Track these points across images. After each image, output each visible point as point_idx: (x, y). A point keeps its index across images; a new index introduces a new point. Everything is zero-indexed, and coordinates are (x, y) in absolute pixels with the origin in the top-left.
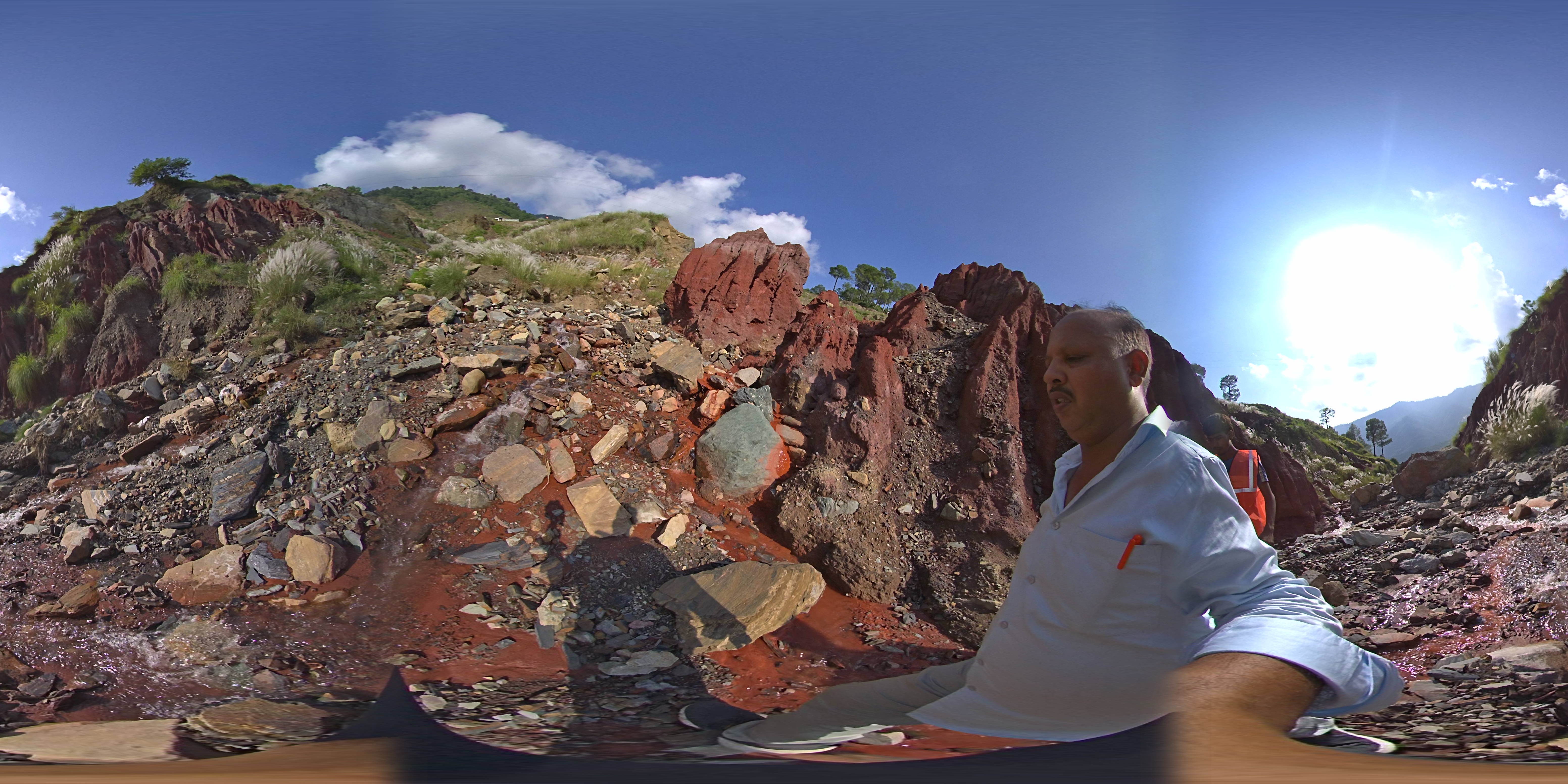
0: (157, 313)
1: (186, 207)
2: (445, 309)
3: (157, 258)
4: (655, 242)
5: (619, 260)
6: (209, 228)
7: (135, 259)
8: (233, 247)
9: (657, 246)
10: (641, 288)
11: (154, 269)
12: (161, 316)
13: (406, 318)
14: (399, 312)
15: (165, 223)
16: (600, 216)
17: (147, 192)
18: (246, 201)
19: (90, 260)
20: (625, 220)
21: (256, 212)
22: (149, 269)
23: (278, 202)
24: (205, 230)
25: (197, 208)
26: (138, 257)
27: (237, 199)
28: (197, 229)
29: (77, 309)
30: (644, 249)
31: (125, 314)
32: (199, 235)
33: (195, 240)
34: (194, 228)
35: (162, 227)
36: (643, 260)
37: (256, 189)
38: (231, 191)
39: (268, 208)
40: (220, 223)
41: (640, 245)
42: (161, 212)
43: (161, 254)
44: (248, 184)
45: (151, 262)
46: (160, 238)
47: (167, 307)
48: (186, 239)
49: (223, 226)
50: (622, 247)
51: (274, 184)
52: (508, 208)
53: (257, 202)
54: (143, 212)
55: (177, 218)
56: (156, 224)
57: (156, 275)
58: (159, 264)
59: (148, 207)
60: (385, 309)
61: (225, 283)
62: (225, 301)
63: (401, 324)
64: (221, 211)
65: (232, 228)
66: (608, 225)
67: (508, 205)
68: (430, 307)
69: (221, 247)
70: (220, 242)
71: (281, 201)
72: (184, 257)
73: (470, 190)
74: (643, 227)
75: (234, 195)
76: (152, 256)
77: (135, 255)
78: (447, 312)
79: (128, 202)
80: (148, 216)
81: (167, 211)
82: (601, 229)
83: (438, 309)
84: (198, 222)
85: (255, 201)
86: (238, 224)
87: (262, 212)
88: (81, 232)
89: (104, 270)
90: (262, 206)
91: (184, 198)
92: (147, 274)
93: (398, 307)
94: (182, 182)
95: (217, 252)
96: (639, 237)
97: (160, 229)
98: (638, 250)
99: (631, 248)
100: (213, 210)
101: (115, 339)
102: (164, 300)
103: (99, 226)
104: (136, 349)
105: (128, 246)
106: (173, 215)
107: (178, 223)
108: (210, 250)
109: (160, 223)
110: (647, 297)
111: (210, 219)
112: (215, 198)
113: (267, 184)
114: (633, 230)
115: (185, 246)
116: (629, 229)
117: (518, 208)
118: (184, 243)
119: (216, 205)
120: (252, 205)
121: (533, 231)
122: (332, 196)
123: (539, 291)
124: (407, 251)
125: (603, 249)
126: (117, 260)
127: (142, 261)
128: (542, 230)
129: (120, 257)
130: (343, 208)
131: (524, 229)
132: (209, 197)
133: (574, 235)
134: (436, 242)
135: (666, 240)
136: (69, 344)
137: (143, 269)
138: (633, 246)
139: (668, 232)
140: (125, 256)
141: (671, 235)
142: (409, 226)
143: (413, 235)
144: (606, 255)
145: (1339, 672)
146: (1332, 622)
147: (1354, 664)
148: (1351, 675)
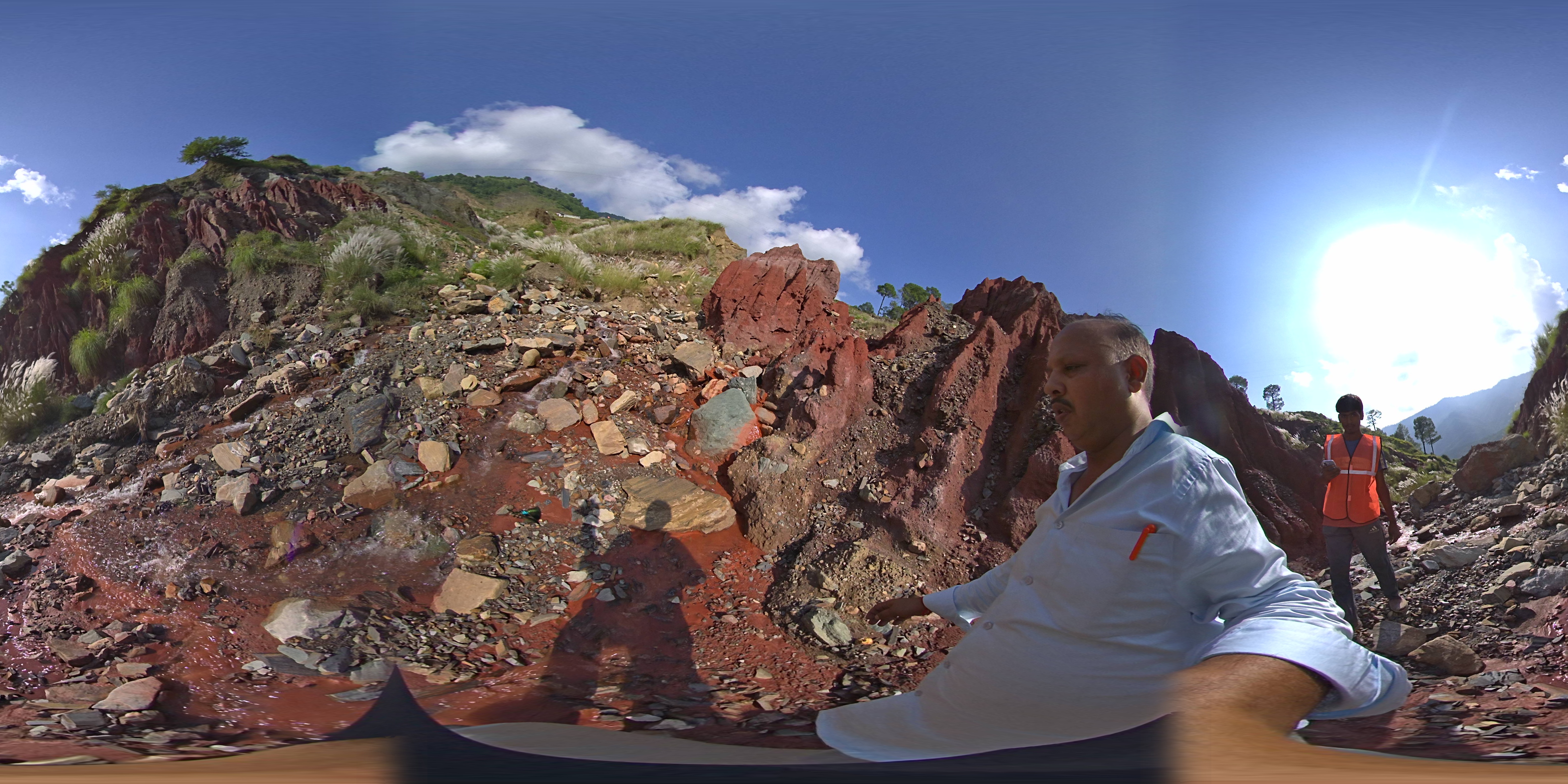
0: (224, 286)
1: (243, 186)
3: (217, 236)
4: (709, 251)
5: (671, 266)
6: (270, 207)
7: (193, 235)
8: (296, 227)
9: (710, 255)
10: (686, 294)
11: (216, 246)
15: (222, 201)
16: (660, 220)
17: (199, 170)
18: (306, 182)
19: (146, 236)
20: (683, 227)
21: (318, 193)
22: (209, 245)
23: (340, 184)
24: (266, 209)
25: (256, 187)
26: (198, 232)
27: (298, 180)
28: (257, 207)
29: (137, 283)
30: (696, 257)
31: (192, 288)
32: (260, 214)
33: (256, 218)
34: (254, 207)
35: (220, 205)
36: (693, 268)
37: (315, 170)
38: (286, 172)
39: (329, 190)
40: (281, 202)
41: (694, 253)
42: (215, 190)
43: (220, 233)
45: (212, 239)
46: (221, 214)
47: (233, 282)
48: (246, 217)
49: (285, 206)
50: (676, 254)
52: (572, 204)
53: (318, 183)
54: (195, 189)
55: (234, 196)
56: (213, 202)
58: (221, 241)
59: (201, 185)
61: (293, 261)
62: (293, 278)
64: (281, 191)
65: (293, 208)
66: (666, 230)
67: (572, 201)
69: (283, 226)
70: (282, 220)
71: (343, 184)
73: (535, 182)
74: (699, 235)
75: (294, 176)
76: (211, 233)
77: (194, 231)
78: (506, 303)
79: (178, 180)
80: (202, 194)
81: (224, 188)
82: (658, 234)
84: (258, 201)
85: (315, 182)
86: (299, 205)
87: (324, 194)
88: (132, 210)
89: (162, 245)
90: (323, 188)
91: (240, 177)
92: (210, 249)
94: (239, 161)
95: (278, 231)
96: (692, 245)
98: (690, 258)
99: (684, 255)
100: (273, 190)
102: (229, 275)
103: (150, 203)
104: (205, 321)
105: (186, 222)
106: (232, 193)
107: (236, 201)
108: (272, 228)
109: (219, 201)
110: (692, 303)
111: (270, 198)
112: (274, 177)
113: (326, 164)
114: (689, 237)
115: (246, 224)
116: (685, 236)
117: (581, 206)
118: (245, 221)
119: (275, 184)
120: (314, 186)
121: (592, 229)
122: (395, 181)
123: (591, 291)
124: (466, 240)
125: (657, 253)
126: (174, 235)
127: (201, 238)
128: (602, 229)
129: (177, 233)
130: (406, 194)
131: (584, 227)
132: (268, 177)
133: (631, 238)
134: (496, 234)
135: (721, 250)
136: (133, 318)
137: (204, 245)
138: (686, 253)
139: (723, 241)
140: (182, 232)
141: (726, 245)
142: (470, 215)
143: (473, 225)
144: (658, 259)
145: (1347, 675)
146: (1342, 625)
147: (1363, 667)
148: (1359, 678)
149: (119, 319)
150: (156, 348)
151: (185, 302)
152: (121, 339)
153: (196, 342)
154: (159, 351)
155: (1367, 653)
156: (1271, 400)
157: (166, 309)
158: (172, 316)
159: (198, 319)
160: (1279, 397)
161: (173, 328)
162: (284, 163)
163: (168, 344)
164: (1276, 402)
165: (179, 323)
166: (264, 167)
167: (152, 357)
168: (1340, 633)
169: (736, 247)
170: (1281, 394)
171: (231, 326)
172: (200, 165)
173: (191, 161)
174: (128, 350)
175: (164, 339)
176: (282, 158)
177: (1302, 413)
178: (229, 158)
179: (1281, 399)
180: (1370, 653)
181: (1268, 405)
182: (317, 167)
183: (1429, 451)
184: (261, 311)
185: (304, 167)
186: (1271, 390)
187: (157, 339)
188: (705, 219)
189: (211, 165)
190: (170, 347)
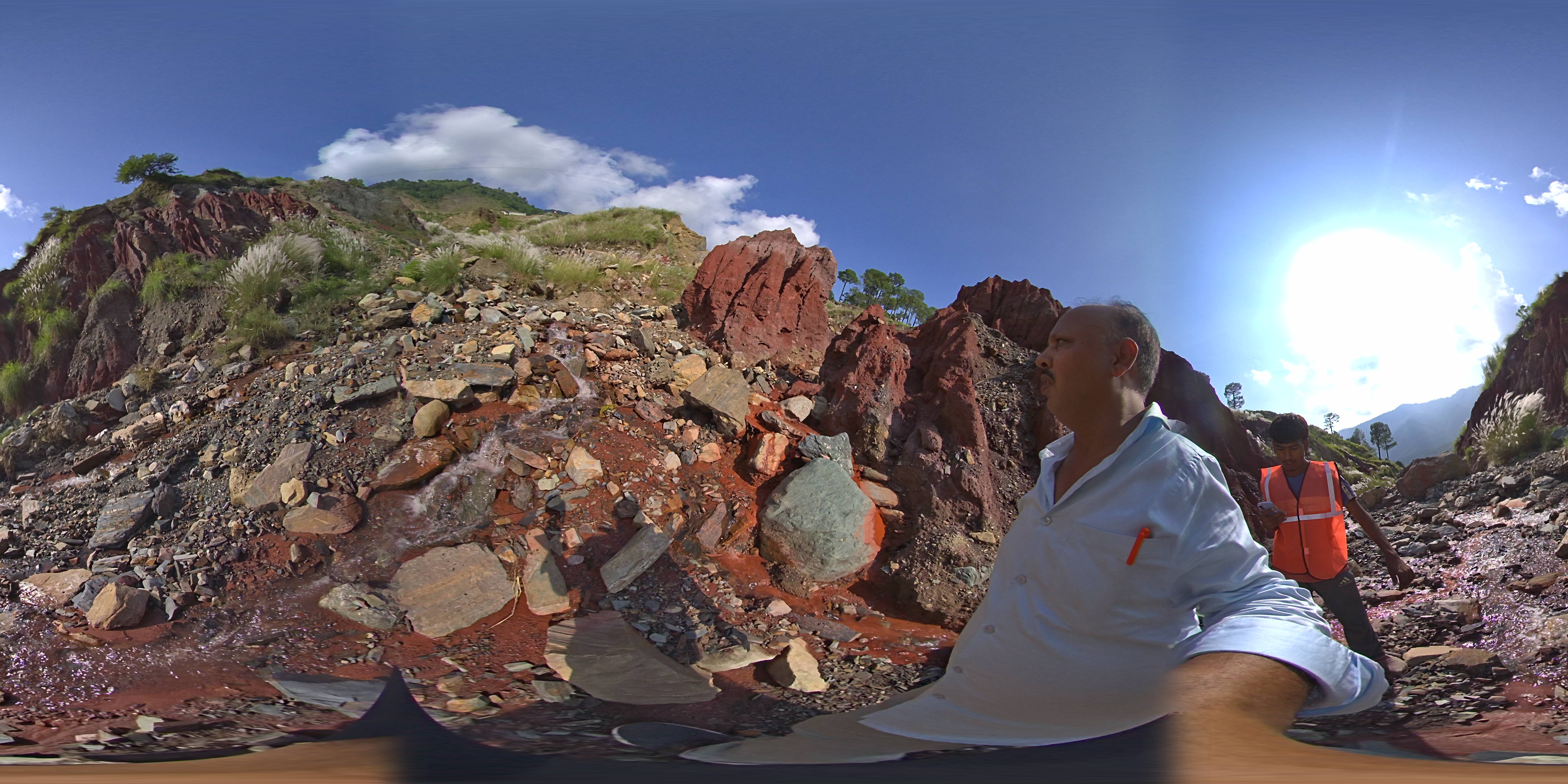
0: (137, 317)
1: (173, 204)
2: (431, 307)
3: (141, 258)
4: (667, 239)
5: (630, 257)
6: (195, 226)
7: (120, 260)
8: (219, 244)
9: (668, 244)
10: (651, 286)
11: (137, 271)
12: (141, 319)
13: (386, 318)
14: (381, 310)
15: (151, 221)
16: (611, 210)
17: (136, 189)
18: (236, 195)
19: (76, 263)
20: (637, 216)
21: (246, 206)
22: (132, 271)
23: (270, 195)
24: (190, 227)
25: (185, 204)
26: (123, 258)
27: (227, 194)
28: (183, 226)
29: (60, 315)
30: (655, 246)
31: (106, 320)
32: (185, 232)
33: (180, 238)
34: (179, 226)
35: (148, 226)
36: (652, 258)
37: (249, 182)
38: (221, 185)
39: (258, 202)
40: (207, 218)
41: (651, 242)
42: (150, 209)
43: (144, 255)
44: (241, 177)
45: (134, 263)
46: (145, 237)
47: (147, 310)
48: (171, 237)
49: (210, 222)
50: (633, 243)
51: (269, 177)
52: (516, 202)
53: (247, 196)
54: (131, 210)
55: (164, 216)
56: (143, 222)
57: (139, 278)
58: (142, 265)
59: (137, 204)
60: (367, 307)
61: (203, 284)
62: (202, 302)
63: (381, 325)
64: (208, 207)
65: (219, 224)
66: (618, 220)
67: (516, 199)
68: (414, 304)
69: (206, 244)
70: (204, 239)
71: (273, 194)
72: (167, 257)
73: (478, 183)
74: (655, 223)
75: (224, 190)
76: (136, 257)
77: (120, 256)
78: (433, 310)
79: (117, 200)
80: (135, 215)
81: (156, 207)
82: (611, 224)
83: (423, 306)
84: (183, 219)
85: (245, 194)
86: (225, 220)
87: (252, 206)
88: (69, 234)
89: (90, 273)
90: (252, 200)
91: (172, 194)
92: (130, 276)
93: (381, 305)
94: (171, 177)
95: (203, 250)
96: (649, 234)
97: (146, 228)
98: (649, 247)
99: (642, 244)
100: (200, 206)
101: (94, 345)
102: (145, 303)
103: (88, 226)
104: (114, 355)
105: (114, 247)
106: (161, 212)
107: (165, 220)
108: (195, 248)
109: (146, 222)
110: (659, 296)
111: (197, 215)
112: (203, 192)
113: (261, 176)
114: (645, 226)
115: (170, 245)
116: (640, 225)
117: (526, 203)
118: (169, 241)
119: (203, 200)
120: (243, 199)
121: (539, 225)
122: (329, 188)
123: (542, 286)
124: (405, 243)
125: (612, 243)
126: (102, 261)
127: (126, 263)
128: (550, 224)
129: (106, 259)
130: (341, 200)
131: (530, 223)
132: (198, 192)
133: (583, 229)
134: (438, 235)
135: (678, 238)
136: (54, 350)
137: (127, 271)
138: (644, 242)
139: (680, 230)
140: (111, 257)
141: (683, 233)
142: (410, 218)
143: (414, 227)
144: (615, 250)
145: (1330, 673)
146: (1321, 623)
147: (1344, 665)
148: (1341, 676)
149: (42, 350)
150: (71, 382)
151: (97, 336)
152: (43, 372)
153: (105, 376)
154: (74, 384)
155: (1347, 651)
156: (1232, 397)
157: (81, 343)
158: (86, 350)
159: (108, 352)
160: (1240, 395)
161: (85, 363)
162: (218, 177)
163: (81, 378)
164: (1237, 400)
165: (91, 357)
166: (196, 182)
167: (67, 390)
168: (1318, 632)
169: (695, 235)
170: (1242, 392)
171: (139, 359)
172: (136, 184)
173: (127, 180)
174: (48, 382)
175: (77, 373)
176: (215, 172)
177: (1262, 412)
178: (164, 174)
179: (1242, 397)
180: (1350, 651)
181: (1229, 402)
182: (251, 179)
183: (1384, 457)
184: (167, 342)
185: (238, 179)
186: (1233, 388)
187: (72, 372)
188: (659, 207)
189: (146, 183)
190: (82, 381)
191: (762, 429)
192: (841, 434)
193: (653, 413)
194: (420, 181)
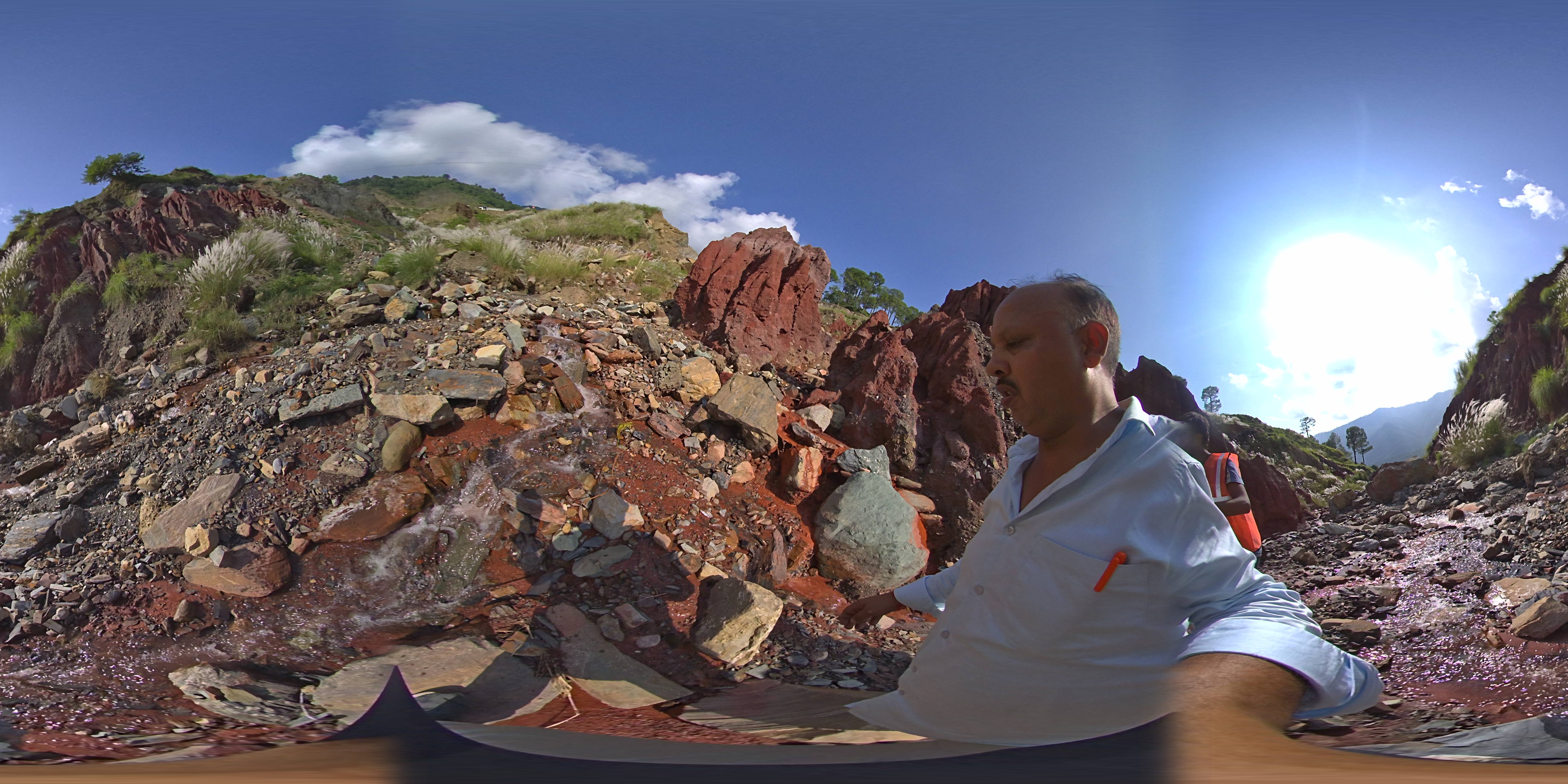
0: (101, 320)
1: (139, 203)
2: (405, 302)
3: (106, 260)
4: (649, 235)
5: (612, 252)
6: (161, 225)
7: (86, 263)
8: (185, 242)
9: (650, 239)
10: (636, 282)
11: (102, 273)
12: (105, 322)
13: (356, 314)
14: (351, 306)
15: (117, 221)
16: (591, 205)
17: (103, 190)
18: (204, 193)
19: (43, 267)
20: (618, 211)
21: (215, 204)
22: (97, 274)
23: (240, 192)
24: (157, 227)
25: (152, 203)
26: (89, 260)
27: (195, 192)
28: (149, 225)
29: (26, 319)
30: (638, 241)
31: (70, 324)
32: (151, 232)
33: (146, 238)
34: (146, 225)
35: (114, 227)
36: (636, 252)
37: (220, 180)
38: (189, 183)
39: (227, 199)
40: (174, 218)
41: (634, 237)
42: (117, 209)
43: (109, 256)
44: (211, 175)
45: (100, 265)
46: (110, 238)
47: (110, 314)
48: (138, 237)
49: (178, 221)
50: (615, 238)
51: (240, 175)
52: (494, 198)
53: (216, 193)
54: (98, 211)
55: (132, 215)
56: (109, 223)
57: (103, 280)
58: (107, 266)
59: (105, 205)
60: (336, 303)
61: (166, 284)
62: (165, 303)
63: (350, 322)
64: (175, 205)
65: (187, 223)
66: (600, 215)
67: (494, 195)
68: (387, 299)
69: (173, 243)
70: (171, 237)
71: (242, 191)
72: (132, 258)
73: (454, 179)
74: (637, 218)
75: (192, 188)
76: (101, 258)
77: (85, 258)
78: (407, 305)
79: (85, 201)
80: (102, 216)
81: (124, 207)
82: (592, 218)
83: (396, 301)
84: (149, 219)
85: (213, 192)
86: (192, 218)
87: (221, 204)
88: (37, 237)
89: (56, 275)
90: (220, 197)
91: (139, 194)
92: (95, 279)
93: (350, 300)
94: (138, 177)
95: (169, 250)
96: (632, 229)
97: (113, 228)
98: (632, 242)
99: (624, 239)
100: (166, 205)
101: (57, 350)
102: (108, 305)
103: (56, 229)
104: (77, 360)
105: (80, 249)
106: (129, 213)
107: (132, 220)
108: (161, 247)
109: (113, 223)
110: (647, 292)
111: (164, 215)
112: (170, 191)
113: (231, 175)
114: (627, 222)
115: (136, 245)
116: (622, 220)
117: (503, 199)
118: (135, 241)
119: (170, 198)
120: (212, 196)
121: (518, 221)
122: (302, 184)
123: (523, 281)
124: (379, 238)
125: (594, 238)
126: (68, 263)
127: (91, 265)
128: (528, 220)
129: (71, 261)
130: (314, 196)
131: (509, 219)
132: (166, 191)
133: (563, 223)
134: (413, 230)
135: (660, 234)
136: (18, 355)
137: (93, 273)
138: (626, 237)
139: (662, 225)
140: (77, 259)
141: (665, 229)
142: (384, 213)
143: (389, 222)
144: (597, 244)
145: (1323, 673)
146: (1311, 624)
147: (1337, 666)
148: (1334, 677)
150: (34, 387)
151: (60, 342)
153: (64, 383)
154: (37, 389)
155: (1339, 652)
156: (1208, 401)
157: (45, 348)
158: (49, 355)
159: (71, 357)
161: (48, 368)
162: (187, 176)
163: (43, 384)
164: (1213, 404)
165: (53, 362)
166: (164, 181)
167: (28, 396)
168: (1311, 632)
169: (676, 231)
170: (1219, 396)
171: (100, 364)
172: (103, 185)
173: (94, 181)
174: (12, 387)
175: (40, 378)
176: (184, 170)
177: (1238, 416)
178: (131, 174)
179: (1218, 401)
180: (1342, 652)
182: (221, 177)
184: (128, 346)
185: (208, 177)
186: (1209, 392)
187: (36, 377)
188: (640, 203)
189: (114, 183)
190: (44, 387)
191: (794, 444)
192: (879, 447)
193: (671, 428)
194: (395, 177)
